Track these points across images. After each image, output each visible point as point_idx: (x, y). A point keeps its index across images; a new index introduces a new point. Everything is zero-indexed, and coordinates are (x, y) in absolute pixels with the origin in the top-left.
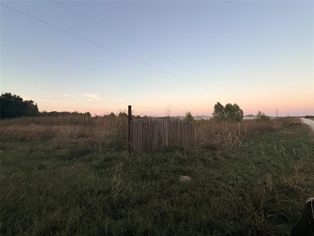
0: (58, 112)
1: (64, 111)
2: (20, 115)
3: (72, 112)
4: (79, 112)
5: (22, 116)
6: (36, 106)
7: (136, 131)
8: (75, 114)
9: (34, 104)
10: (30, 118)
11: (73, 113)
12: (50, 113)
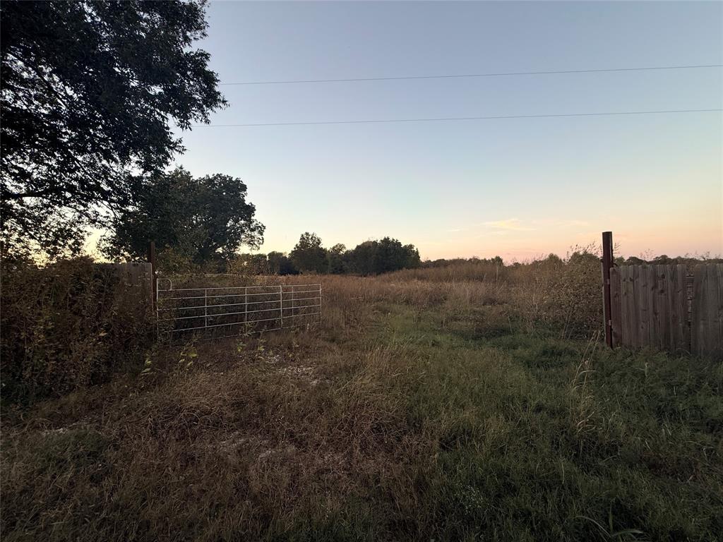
0: (446, 259)
1: (455, 257)
2: (400, 268)
3: (468, 259)
4: (481, 258)
5: (402, 269)
6: (417, 253)
7: (631, 296)
8: (475, 261)
9: (415, 249)
10: (412, 271)
11: (470, 260)
12: (435, 262)
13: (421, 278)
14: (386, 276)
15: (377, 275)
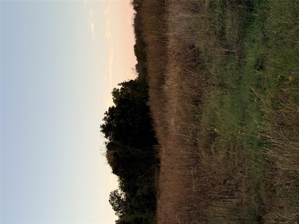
3: (134, 12)
9: (119, 87)
13: (162, 80)
14: (159, 131)
15: (157, 143)
